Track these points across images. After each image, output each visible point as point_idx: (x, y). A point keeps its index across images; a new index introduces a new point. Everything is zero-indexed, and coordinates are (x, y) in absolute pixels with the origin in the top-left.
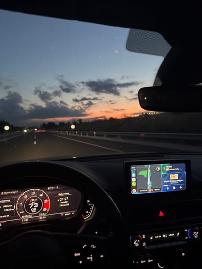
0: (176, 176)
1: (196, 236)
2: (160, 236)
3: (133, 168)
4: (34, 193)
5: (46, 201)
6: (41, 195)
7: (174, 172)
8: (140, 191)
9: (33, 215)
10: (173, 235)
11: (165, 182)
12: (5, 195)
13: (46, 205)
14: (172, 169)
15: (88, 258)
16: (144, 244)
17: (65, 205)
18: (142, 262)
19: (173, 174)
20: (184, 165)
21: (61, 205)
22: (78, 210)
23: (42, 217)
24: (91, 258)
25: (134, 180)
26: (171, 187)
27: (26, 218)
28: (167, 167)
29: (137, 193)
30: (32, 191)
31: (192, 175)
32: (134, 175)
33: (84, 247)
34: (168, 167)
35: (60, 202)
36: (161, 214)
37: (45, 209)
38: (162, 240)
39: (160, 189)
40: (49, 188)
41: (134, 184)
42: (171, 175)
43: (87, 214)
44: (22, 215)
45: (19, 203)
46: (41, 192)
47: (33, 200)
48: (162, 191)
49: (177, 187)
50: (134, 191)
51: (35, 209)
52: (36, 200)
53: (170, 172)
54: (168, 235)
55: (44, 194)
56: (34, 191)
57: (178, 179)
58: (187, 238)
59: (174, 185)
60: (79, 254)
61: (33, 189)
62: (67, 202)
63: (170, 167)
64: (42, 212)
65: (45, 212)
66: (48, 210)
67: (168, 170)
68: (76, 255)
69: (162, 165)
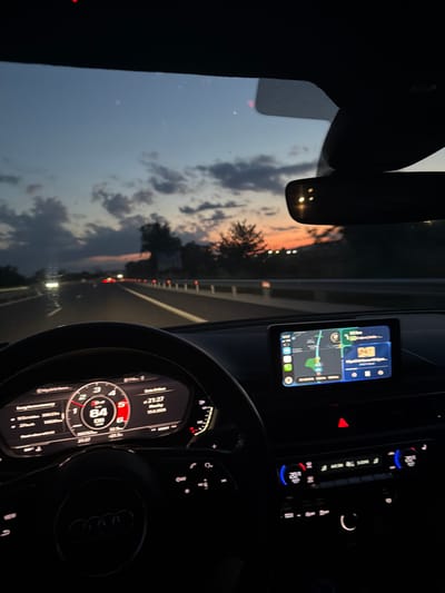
0: (371, 351)
1: (411, 464)
2: (341, 465)
3: (285, 337)
4: (98, 389)
5: (122, 404)
6: (113, 393)
7: (366, 343)
8: (301, 380)
9: (99, 432)
10: (367, 462)
11: (348, 362)
12: (44, 395)
13: (122, 412)
14: (362, 338)
15: (200, 485)
16: (310, 479)
17: (159, 411)
18: (308, 514)
19: (364, 346)
20: (385, 329)
21: (149, 412)
22: (183, 419)
23: (115, 433)
24: (206, 485)
25: (287, 359)
26: (361, 373)
27: (84, 437)
28: (352, 333)
29: (295, 385)
30: (95, 386)
31: (403, 350)
32: (286, 350)
33: (192, 467)
34: (354, 335)
35: (148, 405)
36: (343, 423)
37: (120, 420)
38: (345, 472)
39: (340, 376)
40: (126, 380)
41: (287, 368)
42: (359, 349)
43: (200, 425)
44: (77, 430)
45: (71, 408)
46: (112, 388)
47: (97, 402)
48: (343, 380)
49: (374, 372)
50: (288, 381)
51: (103, 420)
52: (103, 402)
53: (358, 343)
54: (356, 463)
55: (117, 391)
56: (99, 385)
57: (376, 357)
58: (393, 467)
59: (367, 368)
60: (184, 479)
61: (97, 383)
62: (161, 405)
63: (357, 333)
64: (115, 425)
65: (121, 425)
66: (126, 422)
67: (354, 339)
68: (178, 480)
69: (341, 330)
